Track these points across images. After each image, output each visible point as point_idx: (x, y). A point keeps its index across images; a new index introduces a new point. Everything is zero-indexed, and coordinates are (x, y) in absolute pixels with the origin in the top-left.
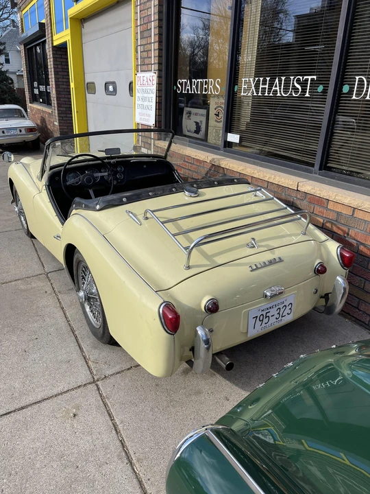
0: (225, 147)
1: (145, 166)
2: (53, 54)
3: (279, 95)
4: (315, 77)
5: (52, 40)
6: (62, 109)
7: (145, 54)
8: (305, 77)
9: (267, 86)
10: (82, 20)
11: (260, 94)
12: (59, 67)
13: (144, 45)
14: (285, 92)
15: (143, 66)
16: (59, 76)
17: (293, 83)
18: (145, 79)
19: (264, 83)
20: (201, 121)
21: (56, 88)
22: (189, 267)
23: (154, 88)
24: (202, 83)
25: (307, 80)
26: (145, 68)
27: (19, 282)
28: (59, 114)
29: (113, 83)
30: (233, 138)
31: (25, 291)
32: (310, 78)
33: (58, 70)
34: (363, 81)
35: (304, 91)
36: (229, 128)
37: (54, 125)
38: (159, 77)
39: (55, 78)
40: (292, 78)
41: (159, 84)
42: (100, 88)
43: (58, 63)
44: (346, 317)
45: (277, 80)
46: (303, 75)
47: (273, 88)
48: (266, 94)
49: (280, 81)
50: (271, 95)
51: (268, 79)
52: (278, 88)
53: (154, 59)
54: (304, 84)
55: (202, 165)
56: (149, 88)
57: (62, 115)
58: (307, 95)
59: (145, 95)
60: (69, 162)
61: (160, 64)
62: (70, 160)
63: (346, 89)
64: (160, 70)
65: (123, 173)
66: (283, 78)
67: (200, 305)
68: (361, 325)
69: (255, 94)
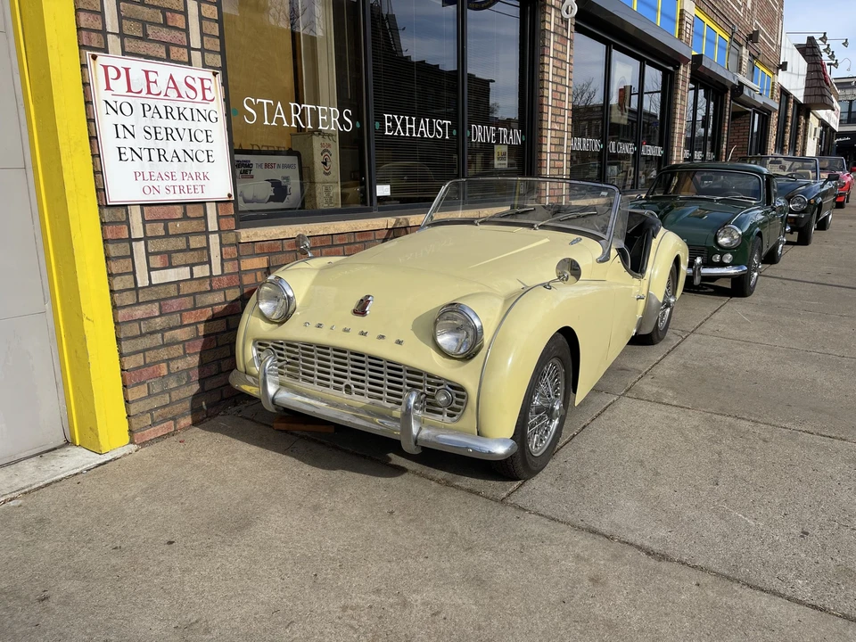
0: (377, 204)
3: (425, 136)
4: (450, 122)
9: (414, 126)
11: (407, 135)
14: (431, 134)
17: (437, 129)
19: (411, 123)
20: (285, 178)
23: (215, 108)
24: (314, 111)
32: (447, 122)
35: (444, 134)
40: (435, 121)
45: (422, 121)
46: (442, 120)
47: (419, 129)
48: (414, 135)
49: (425, 122)
50: (418, 136)
51: (414, 118)
52: (424, 130)
54: (444, 128)
56: (192, 106)
58: (447, 137)
66: (427, 120)
69: (402, 134)
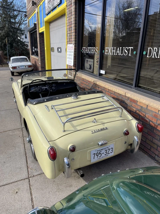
0: (99, 75)
1: (65, 84)
2: (39, 36)
3: (119, 55)
4: (133, 48)
5: (39, 30)
6: (42, 58)
7: (70, 37)
8: (129, 48)
9: (115, 51)
10: (49, 22)
11: (112, 54)
12: (42, 41)
13: (70, 33)
14: (122, 53)
15: (69, 42)
16: (41, 45)
17: (125, 51)
18: (70, 47)
20: (92, 64)
21: (40, 50)
22: (65, 131)
23: (73, 50)
24: (91, 49)
25: (130, 49)
26: (70, 42)
27: (10, 131)
28: (41, 60)
29: (60, 48)
30: (103, 72)
31: (11, 135)
32: (131, 48)
33: (41, 42)
34: (151, 50)
35: (129, 53)
36: (101, 68)
37: (39, 64)
38: (75, 46)
39: (40, 46)
40: (124, 48)
41: (75, 49)
42: (56, 50)
43: (41, 40)
44: (146, 154)
45: (118, 48)
46: (128, 47)
47: (117, 52)
48: (115, 54)
49: (120, 49)
50: (116, 54)
51: (115, 48)
52: (119, 52)
53: (73, 39)
54: (128, 50)
55: (90, 83)
56: (71, 50)
57: (42, 60)
58: (130, 55)
59: (70, 53)
60: (32, 83)
61: (75, 41)
62: (32, 82)
63: (144, 53)
64: (75, 43)
65: (55, 87)
66: (121, 48)
67: (67, 148)
68: (151, 158)
69: (110, 54)
